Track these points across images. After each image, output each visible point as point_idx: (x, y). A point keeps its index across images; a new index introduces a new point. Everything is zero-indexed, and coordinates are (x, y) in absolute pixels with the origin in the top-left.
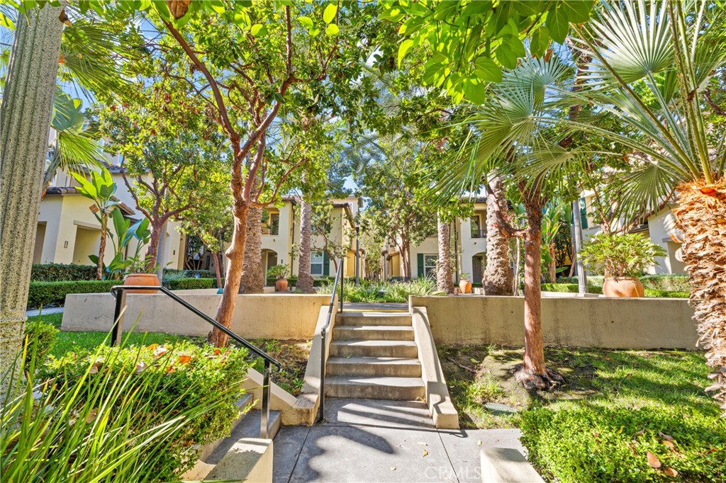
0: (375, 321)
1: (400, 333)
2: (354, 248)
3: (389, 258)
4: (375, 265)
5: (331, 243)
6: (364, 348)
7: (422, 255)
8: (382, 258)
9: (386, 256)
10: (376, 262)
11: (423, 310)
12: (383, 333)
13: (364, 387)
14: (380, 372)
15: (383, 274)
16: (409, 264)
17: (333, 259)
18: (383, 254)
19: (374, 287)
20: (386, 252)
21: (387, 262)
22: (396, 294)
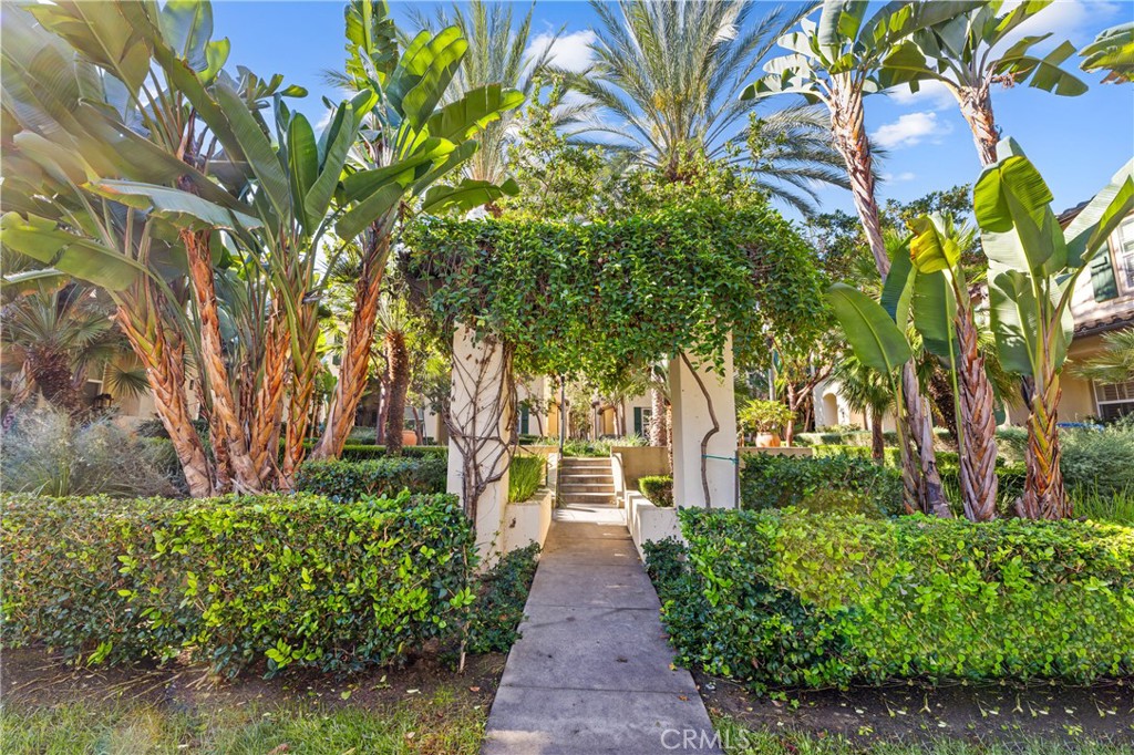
0: (585, 463)
1: (603, 470)
2: (559, 401)
3: (601, 412)
4: (582, 419)
5: (534, 396)
6: (579, 478)
7: (640, 408)
8: (592, 410)
9: (598, 408)
10: (584, 416)
11: (619, 455)
12: (592, 470)
13: (580, 497)
14: (590, 489)
15: (593, 432)
16: (623, 420)
17: (535, 414)
18: (594, 406)
19: (583, 444)
20: (598, 403)
21: (598, 416)
22: (604, 450)
